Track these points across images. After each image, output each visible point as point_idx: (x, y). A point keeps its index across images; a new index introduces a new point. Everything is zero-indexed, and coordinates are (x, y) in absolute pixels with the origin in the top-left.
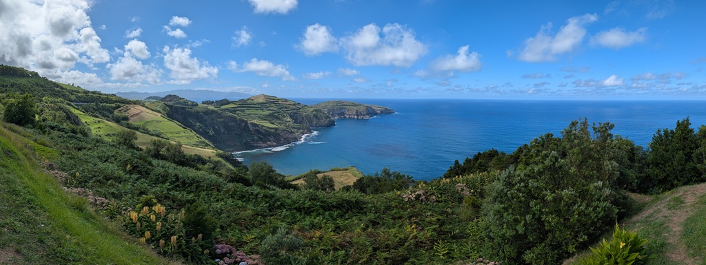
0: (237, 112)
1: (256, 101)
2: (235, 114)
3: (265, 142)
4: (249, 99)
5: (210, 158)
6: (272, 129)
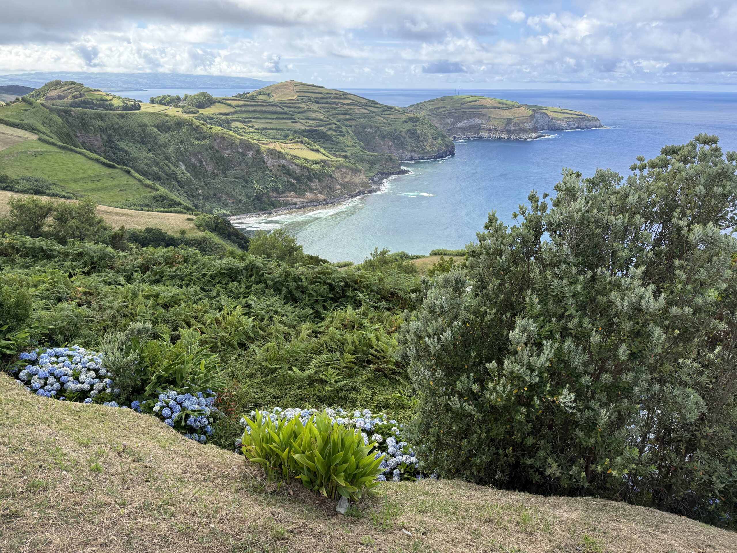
0: (234, 124)
1: (276, 98)
2: (230, 128)
3: (301, 194)
4: (259, 93)
5: (183, 232)
6: (315, 162)
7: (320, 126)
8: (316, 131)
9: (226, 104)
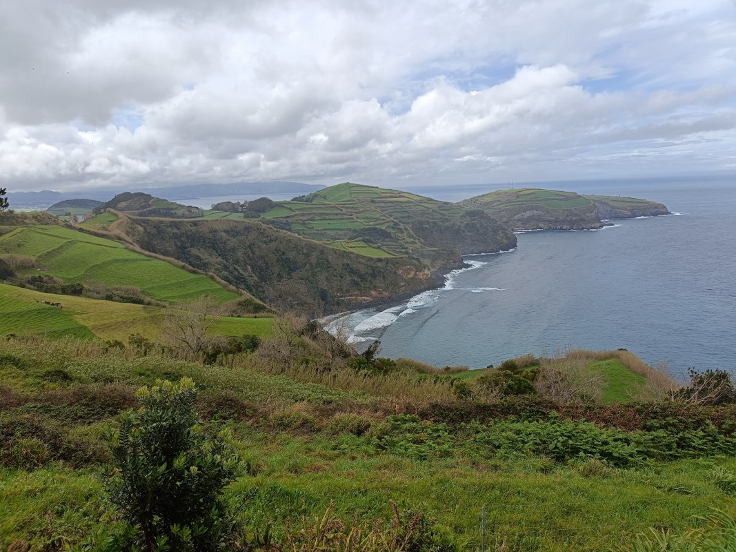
0: (294, 227)
3: (366, 292)
7: (377, 224)
8: (375, 229)
9: (286, 208)
